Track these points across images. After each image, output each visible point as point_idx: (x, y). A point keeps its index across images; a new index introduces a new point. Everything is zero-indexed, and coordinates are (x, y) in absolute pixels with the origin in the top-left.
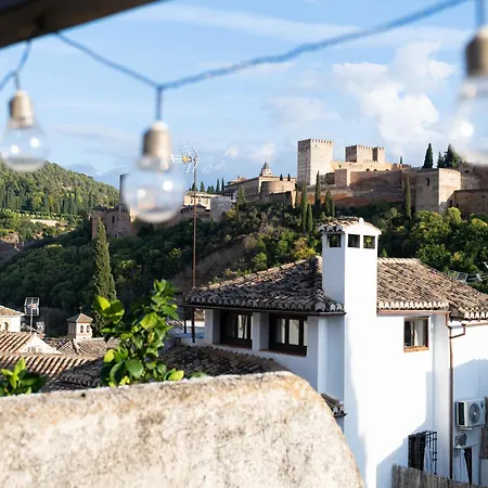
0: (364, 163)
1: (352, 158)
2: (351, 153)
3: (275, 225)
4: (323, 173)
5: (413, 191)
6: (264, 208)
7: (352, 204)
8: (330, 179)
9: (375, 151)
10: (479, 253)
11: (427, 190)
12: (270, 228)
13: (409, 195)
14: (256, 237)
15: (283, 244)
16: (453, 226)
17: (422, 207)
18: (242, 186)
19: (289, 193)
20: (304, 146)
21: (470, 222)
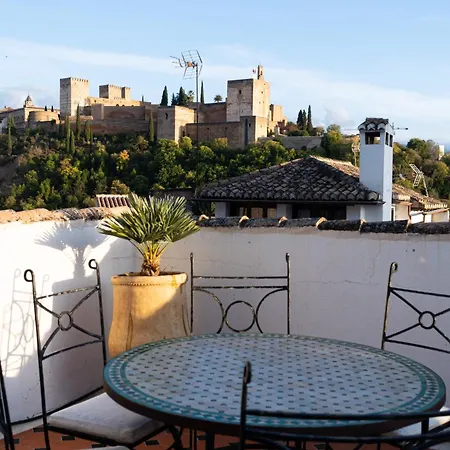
0: (114, 100)
1: (105, 95)
2: (104, 90)
3: (43, 147)
4: (82, 105)
5: (156, 123)
6: (33, 133)
7: (106, 132)
8: (87, 111)
9: (123, 89)
10: (208, 170)
11: (166, 122)
12: (39, 151)
13: (152, 125)
14: (27, 157)
15: (51, 164)
16: (187, 151)
17: (162, 136)
18: (10, 115)
19: (54, 121)
20: (65, 84)
21: (199, 149)
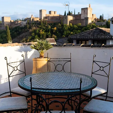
0: (53, 15)
2: (50, 12)
3: (36, 27)
4: (45, 16)
5: (63, 20)
6: (33, 24)
7: (51, 23)
8: (46, 18)
9: (55, 12)
10: (76, 32)
11: (65, 20)
12: (35, 28)
14: (32, 29)
15: (38, 31)
16: (71, 27)
17: (65, 23)
18: (28, 19)
19: (38, 21)
20: (41, 11)
21: (74, 26)
